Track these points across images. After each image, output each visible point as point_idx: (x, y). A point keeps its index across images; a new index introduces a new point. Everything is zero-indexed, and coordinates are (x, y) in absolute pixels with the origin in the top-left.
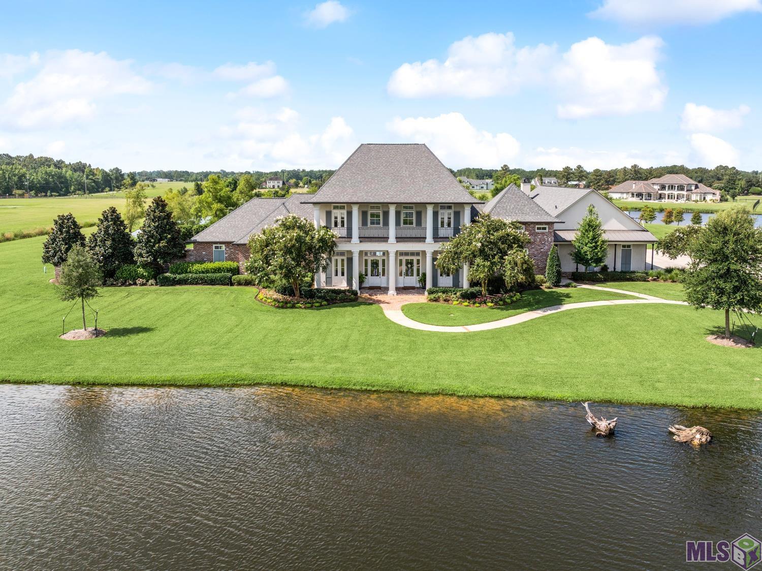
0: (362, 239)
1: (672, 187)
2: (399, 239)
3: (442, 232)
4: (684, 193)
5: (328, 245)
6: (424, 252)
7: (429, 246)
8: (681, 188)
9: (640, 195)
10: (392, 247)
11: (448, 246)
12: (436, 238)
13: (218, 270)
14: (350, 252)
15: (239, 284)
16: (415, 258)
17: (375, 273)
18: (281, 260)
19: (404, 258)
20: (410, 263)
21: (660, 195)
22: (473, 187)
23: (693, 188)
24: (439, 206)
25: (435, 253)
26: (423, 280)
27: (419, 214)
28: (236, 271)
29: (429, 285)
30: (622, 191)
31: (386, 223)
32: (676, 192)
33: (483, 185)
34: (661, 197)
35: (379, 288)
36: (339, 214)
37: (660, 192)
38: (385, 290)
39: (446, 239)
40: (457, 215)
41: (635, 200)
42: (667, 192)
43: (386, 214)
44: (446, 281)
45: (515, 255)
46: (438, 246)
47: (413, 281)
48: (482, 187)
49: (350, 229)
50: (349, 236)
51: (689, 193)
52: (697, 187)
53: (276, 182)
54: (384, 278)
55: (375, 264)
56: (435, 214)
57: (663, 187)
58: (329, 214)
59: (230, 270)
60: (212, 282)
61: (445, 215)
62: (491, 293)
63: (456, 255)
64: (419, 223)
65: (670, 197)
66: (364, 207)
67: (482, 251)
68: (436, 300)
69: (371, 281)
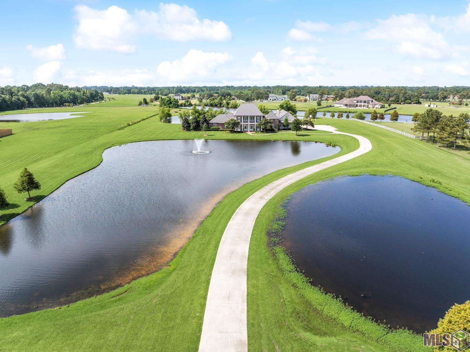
0: (244, 122)
1: (361, 102)
2: (250, 122)
3: (258, 121)
4: (366, 104)
5: (238, 123)
6: (254, 124)
7: (255, 123)
8: (365, 102)
9: (346, 105)
10: (249, 123)
11: (259, 123)
12: (257, 122)
13: (216, 128)
14: (242, 124)
15: (220, 131)
16: (253, 126)
17: (245, 128)
18: (232, 125)
19: (251, 126)
20: (252, 127)
21: (357, 105)
22: (278, 99)
23: (370, 102)
24: (257, 116)
25: (256, 124)
26: (254, 130)
27: (254, 118)
28: (219, 128)
29: (255, 130)
30: (341, 103)
31: (248, 119)
32: (363, 104)
33: (283, 98)
34: (357, 106)
35: (246, 131)
36: (239, 118)
37: (356, 104)
38: (248, 131)
39: (258, 122)
40: (260, 118)
41: (345, 107)
42: (359, 104)
43: (248, 118)
44: (258, 130)
45: (269, 124)
46: (257, 123)
47: (252, 130)
48: (282, 99)
49: (241, 120)
50: (241, 122)
51: (368, 104)
52: (372, 101)
53: (178, 97)
54: (247, 129)
55: (246, 127)
56: (256, 118)
57: (358, 102)
58: (237, 118)
59: (218, 128)
60: (215, 130)
61: (258, 118)
62: (266, 131)
63: (260, 124)
64: (254, 119)
65: (360, 106)
66: (244, 117)
67: (264, 124)
68: (257, 132)
69: (245, 130)
